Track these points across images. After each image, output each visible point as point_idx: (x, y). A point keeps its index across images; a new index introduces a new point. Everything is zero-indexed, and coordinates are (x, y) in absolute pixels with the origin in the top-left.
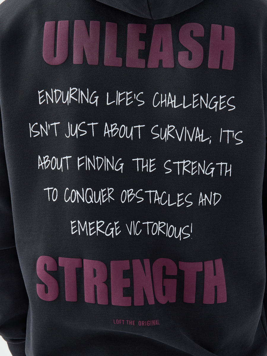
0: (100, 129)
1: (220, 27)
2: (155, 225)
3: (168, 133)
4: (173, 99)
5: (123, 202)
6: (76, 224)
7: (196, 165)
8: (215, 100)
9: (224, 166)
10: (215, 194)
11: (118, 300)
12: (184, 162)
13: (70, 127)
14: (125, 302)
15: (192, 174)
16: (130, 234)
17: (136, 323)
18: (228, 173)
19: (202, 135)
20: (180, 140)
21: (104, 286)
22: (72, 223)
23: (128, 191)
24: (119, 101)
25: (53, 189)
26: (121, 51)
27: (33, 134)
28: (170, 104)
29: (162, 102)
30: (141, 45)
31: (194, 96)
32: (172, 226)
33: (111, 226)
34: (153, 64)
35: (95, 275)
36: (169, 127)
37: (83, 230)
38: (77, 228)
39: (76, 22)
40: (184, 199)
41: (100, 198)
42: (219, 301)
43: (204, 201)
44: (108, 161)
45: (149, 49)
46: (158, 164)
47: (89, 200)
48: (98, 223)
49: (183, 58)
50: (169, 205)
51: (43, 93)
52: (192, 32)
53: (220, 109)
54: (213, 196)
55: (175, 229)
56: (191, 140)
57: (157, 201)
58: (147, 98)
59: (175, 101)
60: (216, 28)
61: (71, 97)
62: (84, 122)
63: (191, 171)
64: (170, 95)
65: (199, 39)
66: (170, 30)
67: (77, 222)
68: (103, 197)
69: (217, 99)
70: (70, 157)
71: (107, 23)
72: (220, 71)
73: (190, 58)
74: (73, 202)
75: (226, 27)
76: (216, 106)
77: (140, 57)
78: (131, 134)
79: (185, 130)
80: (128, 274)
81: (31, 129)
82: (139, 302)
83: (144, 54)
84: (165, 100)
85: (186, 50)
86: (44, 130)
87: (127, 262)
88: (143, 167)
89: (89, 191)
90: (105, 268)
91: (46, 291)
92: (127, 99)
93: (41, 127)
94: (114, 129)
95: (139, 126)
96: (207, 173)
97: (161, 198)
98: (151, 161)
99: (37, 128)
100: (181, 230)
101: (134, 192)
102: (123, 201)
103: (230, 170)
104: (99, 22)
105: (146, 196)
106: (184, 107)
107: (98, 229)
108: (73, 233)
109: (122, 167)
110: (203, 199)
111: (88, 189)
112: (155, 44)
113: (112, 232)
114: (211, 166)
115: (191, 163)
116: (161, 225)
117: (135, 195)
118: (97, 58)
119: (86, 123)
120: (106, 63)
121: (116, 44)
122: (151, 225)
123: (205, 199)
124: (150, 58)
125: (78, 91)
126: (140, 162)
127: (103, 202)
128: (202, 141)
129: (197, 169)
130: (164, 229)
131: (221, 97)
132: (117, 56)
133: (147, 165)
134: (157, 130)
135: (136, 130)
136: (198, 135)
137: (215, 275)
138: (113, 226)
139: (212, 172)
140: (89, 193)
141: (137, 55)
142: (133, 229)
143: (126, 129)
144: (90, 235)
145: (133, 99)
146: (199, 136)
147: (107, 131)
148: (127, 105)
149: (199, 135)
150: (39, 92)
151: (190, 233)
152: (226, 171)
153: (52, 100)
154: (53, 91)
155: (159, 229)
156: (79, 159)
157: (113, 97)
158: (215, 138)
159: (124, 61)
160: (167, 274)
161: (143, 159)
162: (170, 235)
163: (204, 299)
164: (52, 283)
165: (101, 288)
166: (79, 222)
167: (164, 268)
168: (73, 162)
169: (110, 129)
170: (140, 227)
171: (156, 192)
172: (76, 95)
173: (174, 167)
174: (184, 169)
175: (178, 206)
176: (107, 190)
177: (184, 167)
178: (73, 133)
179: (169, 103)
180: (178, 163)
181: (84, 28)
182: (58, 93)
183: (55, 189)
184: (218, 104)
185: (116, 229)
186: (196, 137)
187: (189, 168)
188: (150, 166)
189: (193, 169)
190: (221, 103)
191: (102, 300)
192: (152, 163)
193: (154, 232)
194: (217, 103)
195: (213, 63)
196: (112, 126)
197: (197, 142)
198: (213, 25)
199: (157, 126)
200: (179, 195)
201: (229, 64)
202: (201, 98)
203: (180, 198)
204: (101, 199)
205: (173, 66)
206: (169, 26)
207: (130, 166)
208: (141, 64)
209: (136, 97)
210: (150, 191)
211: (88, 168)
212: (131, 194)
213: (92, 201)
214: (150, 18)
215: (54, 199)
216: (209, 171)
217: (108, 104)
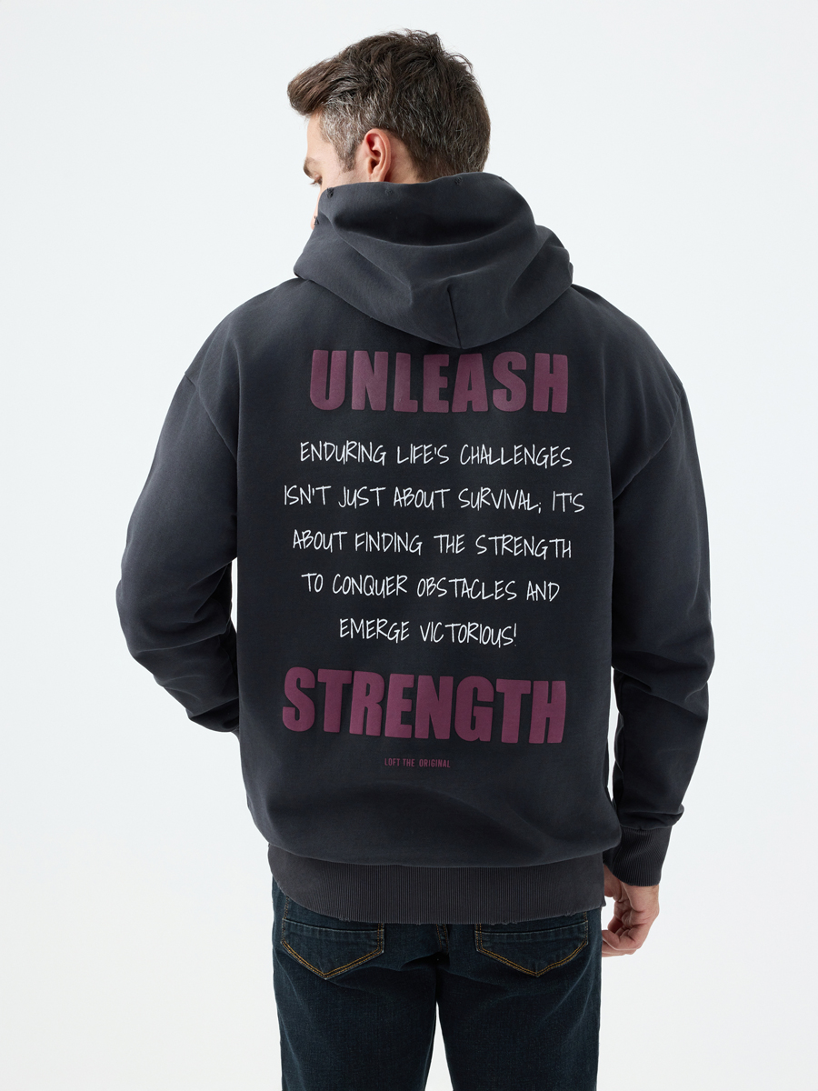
0: (387, 496)
1: (547, 356)
2: (464, 629)
3: (481, 499)
4: (488, 453)
5: (420, 596)
6: (348, 623)
7: (521, 541)
8: (544, 453)
9: (560, 543)
10: (550, 585)
11: (394, 729)
12: (503, 537)
13: (346, 493)
14: (404, 732)
15: (515, 554)
16: (425, 639)
17: (416, 763)
18: (567, 553)
19: (528, 500)
20: (497, 507)
21: (378, 707)
22: (342, 621)
23: (428, 580)
24: (415, 458)
25: (316, 576)
26: (417, 392)
27: (289, 500)
28: (484, 460)
29: (473, 457)
30: (443, 383)
31: (516, 448)
32: (487, 627)
33: (395, 628)
34: (460, 407)
35: (368, 693)
36: (482, 490)
37: (358, 631)
38: (349, 629)
39: (356, 353)
40: (504, 589)
41: (383, 589)
42: (550, 741)
43: (535, 594)
44: (399, 538)
45: (454, 388)
46: (468, 543)
47: (368, 591)
48: (379, 621)
49: (499, 399)
50: (483, 598)
51: (308, 447)
52: (510, 364)
53: (552, 464)
54: (548, 588)
55: (492, 632)
56: (513, 508)
57: (466, 594)
58: (453, 452)
59: (490, 455)
60: (542, 359)
61: (348, 453)
62: (366, 488)
63: (513, 550)
64: (483, 447)
65: (520, 373)
66: (481, 362)
67: (350, 621)
68: (388, 587)
69: (547, 452)
70: (345, 533)
71: (398, 354)
72: (550, 415)
73: (509, 398)
74: (345, 593)
75: (555, 356)
76: (545, 461)
77: (442, 397)
78: (432, 501)
79: (504, 493)
80: (410, 694)
81: (287, 494)
82: (421, 733)
83: (447, 394)
84: (478, 455)
85: (504, 387)
86: (306, 495)
87: (411, 677)
88: (448, 547)
89: (369, 579)
90: (382, 684)
91: (297, 717)
92: (425, 455)
93: (302, 491)
94: (408, 495)
95: (442, 491)
96: (538, 553)
97: (471, 589)
98: (458, 537)
99: (295, 493)
100: (501, 633)
101: (435, 582)
102: (420, 593)
103: (569, 549)
104: (387, 353)
105: (450, 587)
106: (503, 463)
107: (378, 630)
108: (342, 636)
109: (419, 548)
110: (533, 592)
111: (368, 577)
112: (461, 380)
113: (397, 635)
114: (543, 544)
115: (513, 540)
116: (472, 627)
117: (436, 586)
118: (384, 402)
119: (368, 489)
120: (395, 408)
121: (409, 383)
122: (457, 629)
123: (536, 592)
124: (455, 398)
125: (357, 446)
126: (444, 539)
127: (388, 594)
128: (529, 509)
129: (522, 547)
130: (476, 633)
131: (552, 449)
132: (411, 399)
133: (453, 544)
134: (466, 496)
135: (437, 497)
136: (522, 501)
137: (549, 701)
138: (399, 627)
139: (544, 552)
140: (369, 582)
141: (437, 396)
142: (430, 633)
143: (424, 495)
144: (368, 637)
145: (433, 455)
146: (524, 503)
147: (397, 498)
148: (425, 462)
149: (524, 501)
150: (302, 445)
151: (512, 637)
152: (564, 551)
153: (320, 457)
154: (323, 444)
155: (469, 633)
156: (357, 537)
157: (406, 453)
158: (546, 505)
159: (420, 406)
160: (479, 699)
161: (448, 536)
162: (485, 641)
163: (531, 735)
164: (306, 705)
165: (374, 711)
166: (352, 620)
167: (475, 691)
168: (349, 540)
169: (402, 496)
170: (441, 631)
171: (465, 580)
172: (355, 451)
173: (490, 545)
174: (504, 546)
175: (496, 598)
176: (396, 578)
177: (504, 544)
178: (351, 501)
179: (482, 458)
180: (496, 538)
181: (367, 361)
182: (330, 448)
183: (320, 575)
184: (549, 458)
185: (403, 632)
186: (520, 504)
187: (511, 545)
188: (458, 545)
189: (516, 547)
190: (552, 457)
191: (372, 730)
192: (460, 541)
193: (461, 639)
194: (547, 456)
195: (540, 405)
196: (405, 491)
197: (521, 511)
198: (537, 354)
199: (467, 489)
200: (497, 584)
201: (561, 405)
202: (526, 450)
203: (499, 587)
204: (385, 591)
205: (487, 409)
206: (479, 357)
207: (431, 546)
208: (442, 407)
209: (437, 452)
210: (456, 580)
211: (369, 548)
212: (431, 585)
213: (372, 592)
214: (459, 347)
215: (318, 588)
216: (540, 551)
217: (399, 462)
